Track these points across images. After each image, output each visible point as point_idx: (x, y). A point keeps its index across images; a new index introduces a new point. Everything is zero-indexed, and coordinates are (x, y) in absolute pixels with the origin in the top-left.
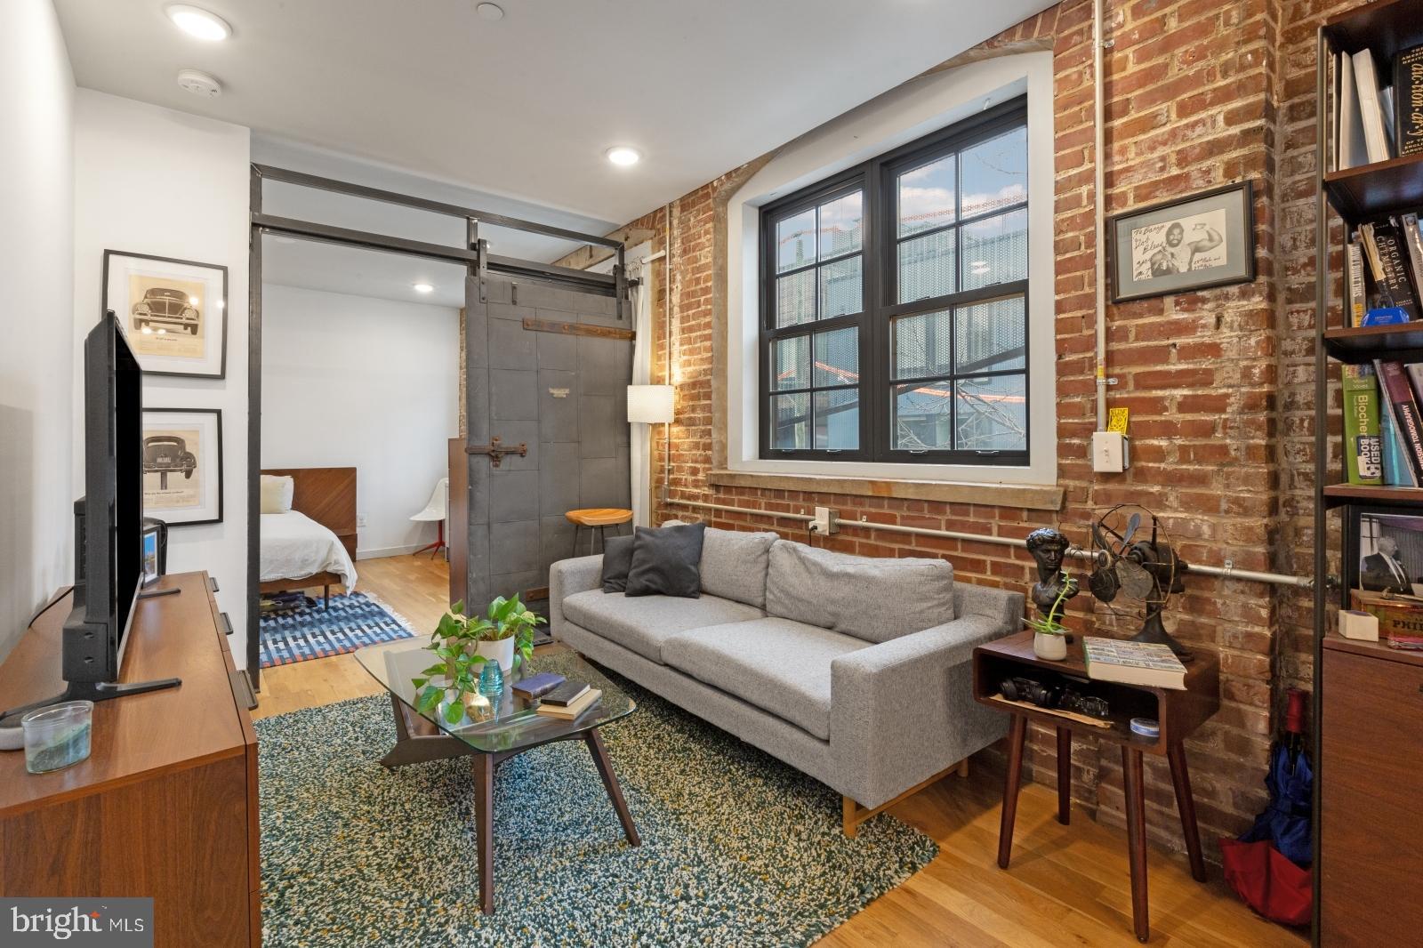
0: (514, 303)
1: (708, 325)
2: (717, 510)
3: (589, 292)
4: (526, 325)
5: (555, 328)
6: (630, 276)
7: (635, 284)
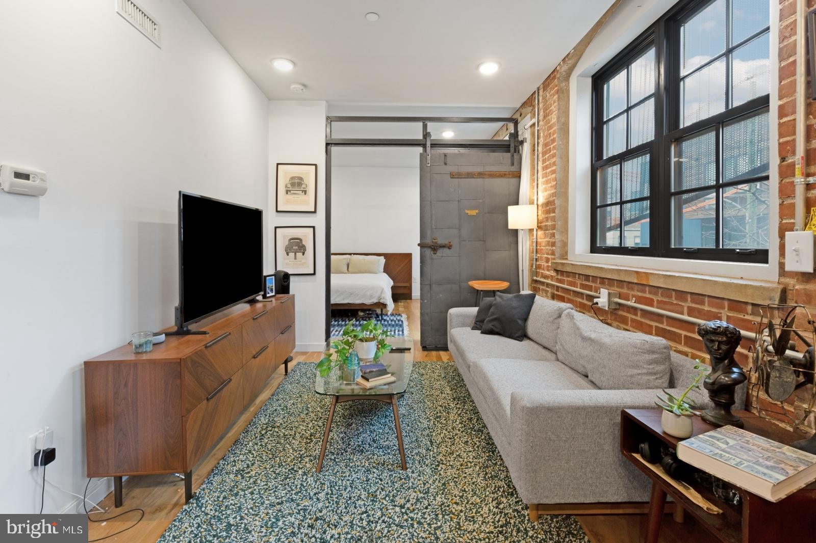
0: (446, 164)
1: (554, 164)
2: (558, 287)
3: (494, 151)
4: (453, 176)
5: (470, 175)
6: (520, 138)
7: (522, 143)
